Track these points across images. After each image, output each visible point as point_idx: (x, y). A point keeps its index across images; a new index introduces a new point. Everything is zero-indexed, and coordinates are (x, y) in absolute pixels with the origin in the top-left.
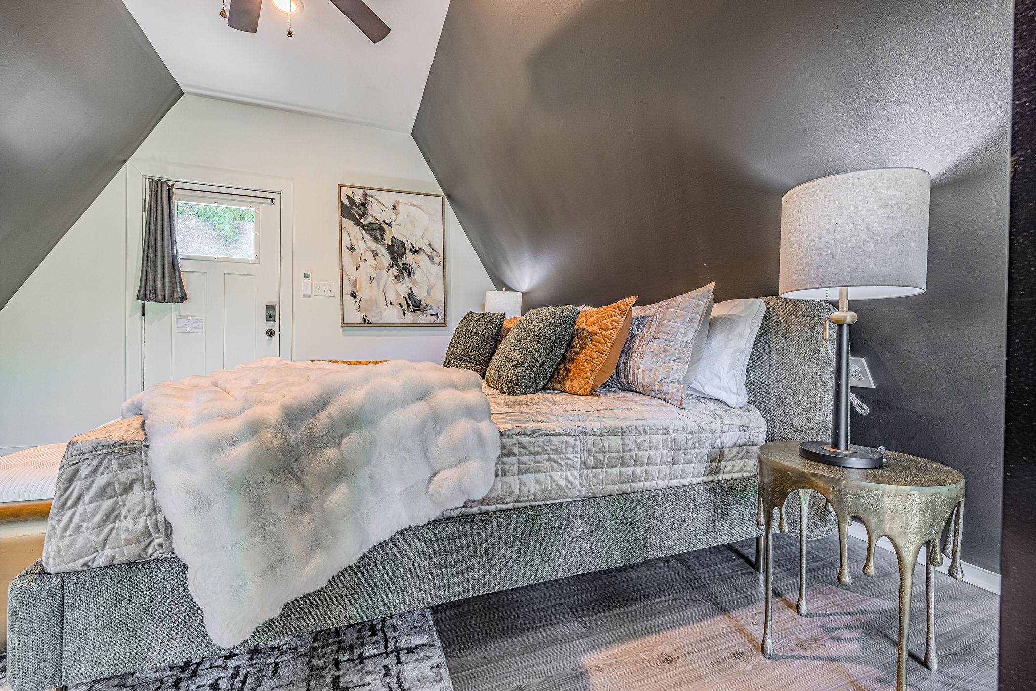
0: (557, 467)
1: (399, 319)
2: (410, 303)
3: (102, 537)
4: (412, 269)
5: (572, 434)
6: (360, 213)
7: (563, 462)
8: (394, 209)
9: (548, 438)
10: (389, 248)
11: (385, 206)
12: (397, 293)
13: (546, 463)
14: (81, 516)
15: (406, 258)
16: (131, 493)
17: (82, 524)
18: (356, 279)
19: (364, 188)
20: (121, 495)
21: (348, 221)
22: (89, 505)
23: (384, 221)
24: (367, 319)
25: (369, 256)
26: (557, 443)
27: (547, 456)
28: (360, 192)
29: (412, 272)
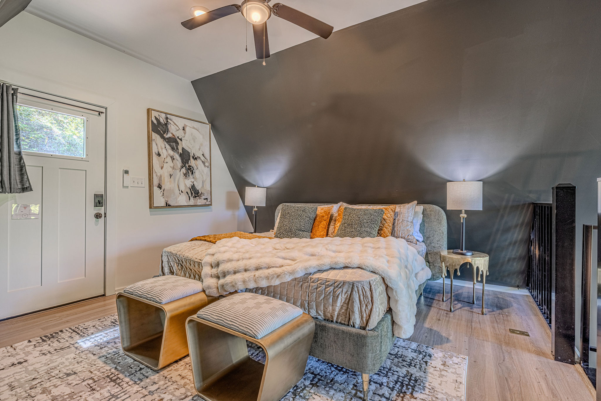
1: (186, 202)
2: (193, 192)
4: (194, 169)
6: (164, 130)
8: (184, 130)
10: (181, 155)
11: (178, 127)
12: (186, 185)
15: (190, 163)
18: (161, 176)
19: (166, 114)
21: (156, 135)
23: (178, 137)
24: (168, 203)
25: (169, 159)
28: (163, 115)
29: (194, 171)
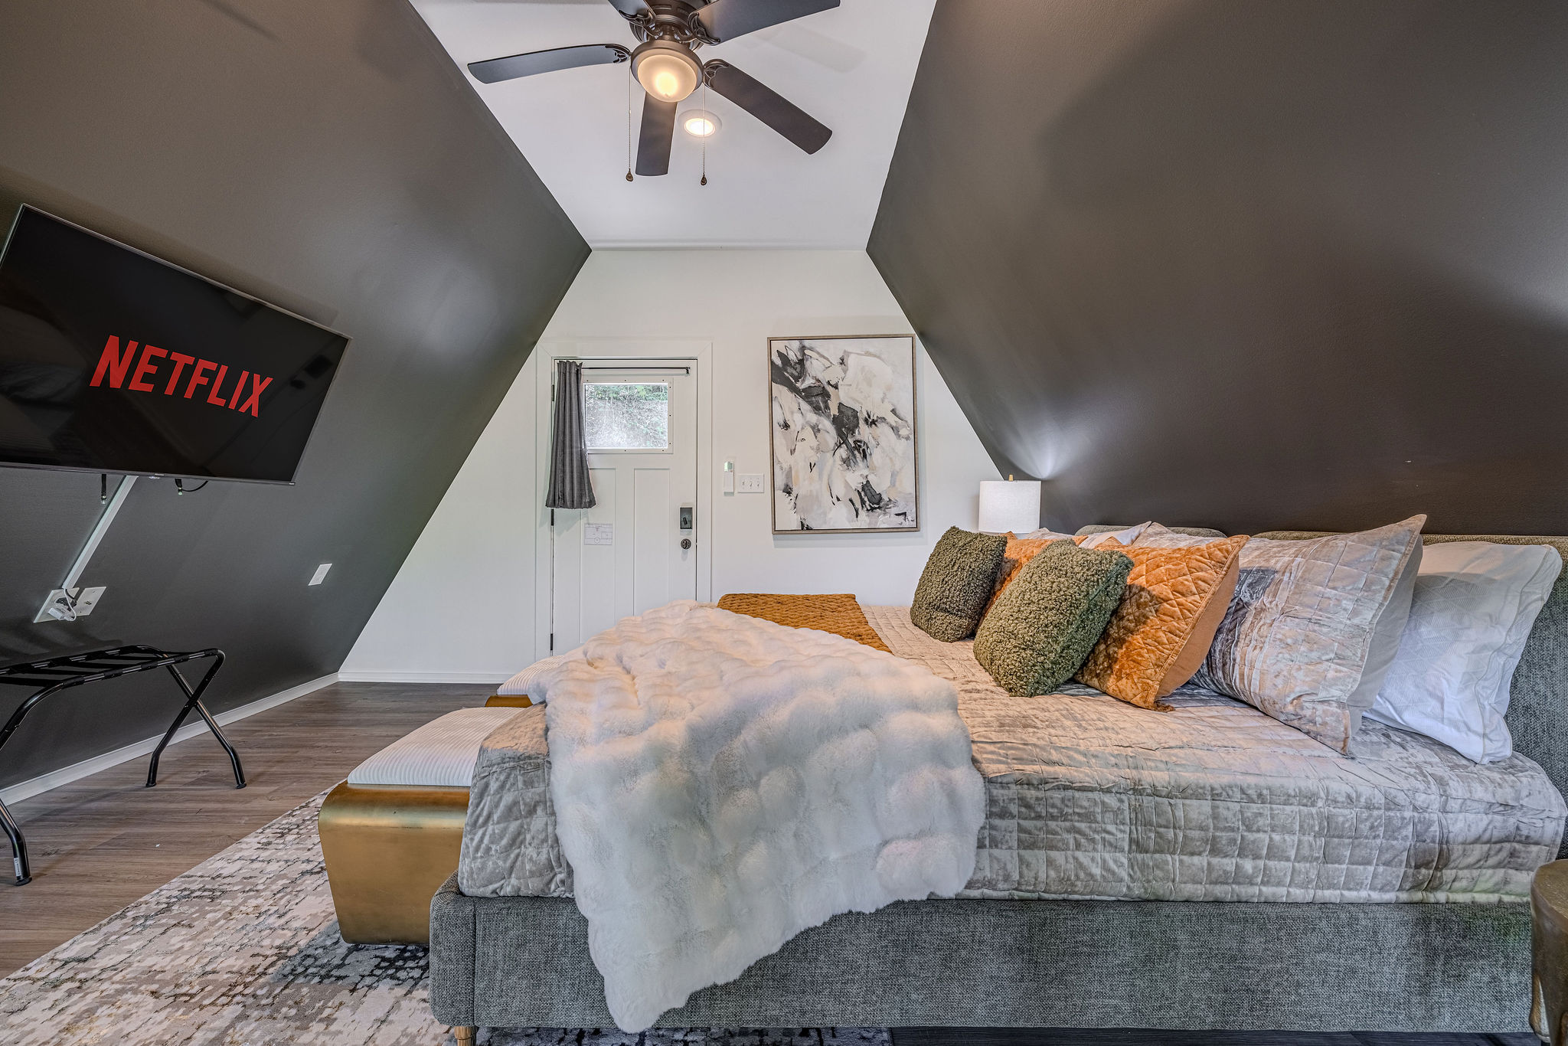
0: (1086, 844)
1: (851, 522)
2: (866, 499)
3: (508, 864)
4: (868, 448)
5: (1114, 790)
6: (796, 374)
7: (1096, 836)
8: (842, 363)
9: (1069, 793)
10: (836, 421)
11: (830, 362)
12: (847, 484)
13: (1066, 836)
14: (490, 837)
15: (859, 433)
16: (535, 816)
17: (491, 846)
18: (790, 468)
19: (801, 339)
20: (526, 817)
21: (783, 389)
22: (498, 826)
23: (829, 383)
24: (806, 523)
25: (808, 433)
26: (1085, 804)
27: (1068, 824)
28: (796, 344)
29: (868, 452)
